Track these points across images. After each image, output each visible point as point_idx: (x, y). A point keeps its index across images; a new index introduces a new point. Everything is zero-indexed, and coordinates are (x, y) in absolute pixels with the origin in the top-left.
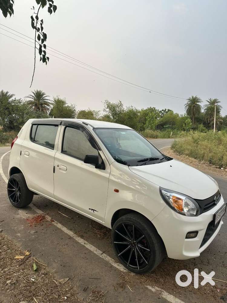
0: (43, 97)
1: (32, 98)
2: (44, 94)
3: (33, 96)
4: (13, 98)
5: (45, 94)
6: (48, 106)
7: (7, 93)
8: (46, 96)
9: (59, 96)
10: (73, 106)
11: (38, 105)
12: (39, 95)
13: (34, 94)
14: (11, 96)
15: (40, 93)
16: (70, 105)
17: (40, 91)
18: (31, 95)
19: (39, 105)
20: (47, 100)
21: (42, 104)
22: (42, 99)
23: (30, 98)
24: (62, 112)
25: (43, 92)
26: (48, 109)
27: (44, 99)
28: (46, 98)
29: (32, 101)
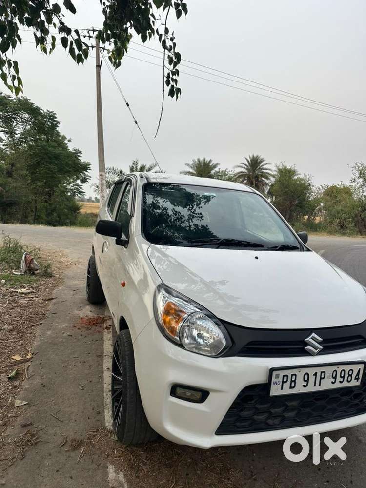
0: (261, 165)
1: (245, 168)
2: (262, 161)
3: (246, 165)
4: (217, 169)
5: (264, 161)
6: (267, 180)
7: (210, 161)
8: (266, 164)
9: (284, 162)
10: (308, 177)
11: (251, 178)
12: (255, 163)
13: (248, 161)
14: (215, 166)
15: (257, 160)
16: (301, 176)
17: (257, 156)
18: (243, 164)
19: (253, 178)
20: (267, 169)
21: (257, 177)
22: (259, 169)
23: (242, 167)
24: (287, 188)
25: (261, 157)
26: (267, 184)
27: (262, 169)
28: (265, 167)
29: (243, 172)
